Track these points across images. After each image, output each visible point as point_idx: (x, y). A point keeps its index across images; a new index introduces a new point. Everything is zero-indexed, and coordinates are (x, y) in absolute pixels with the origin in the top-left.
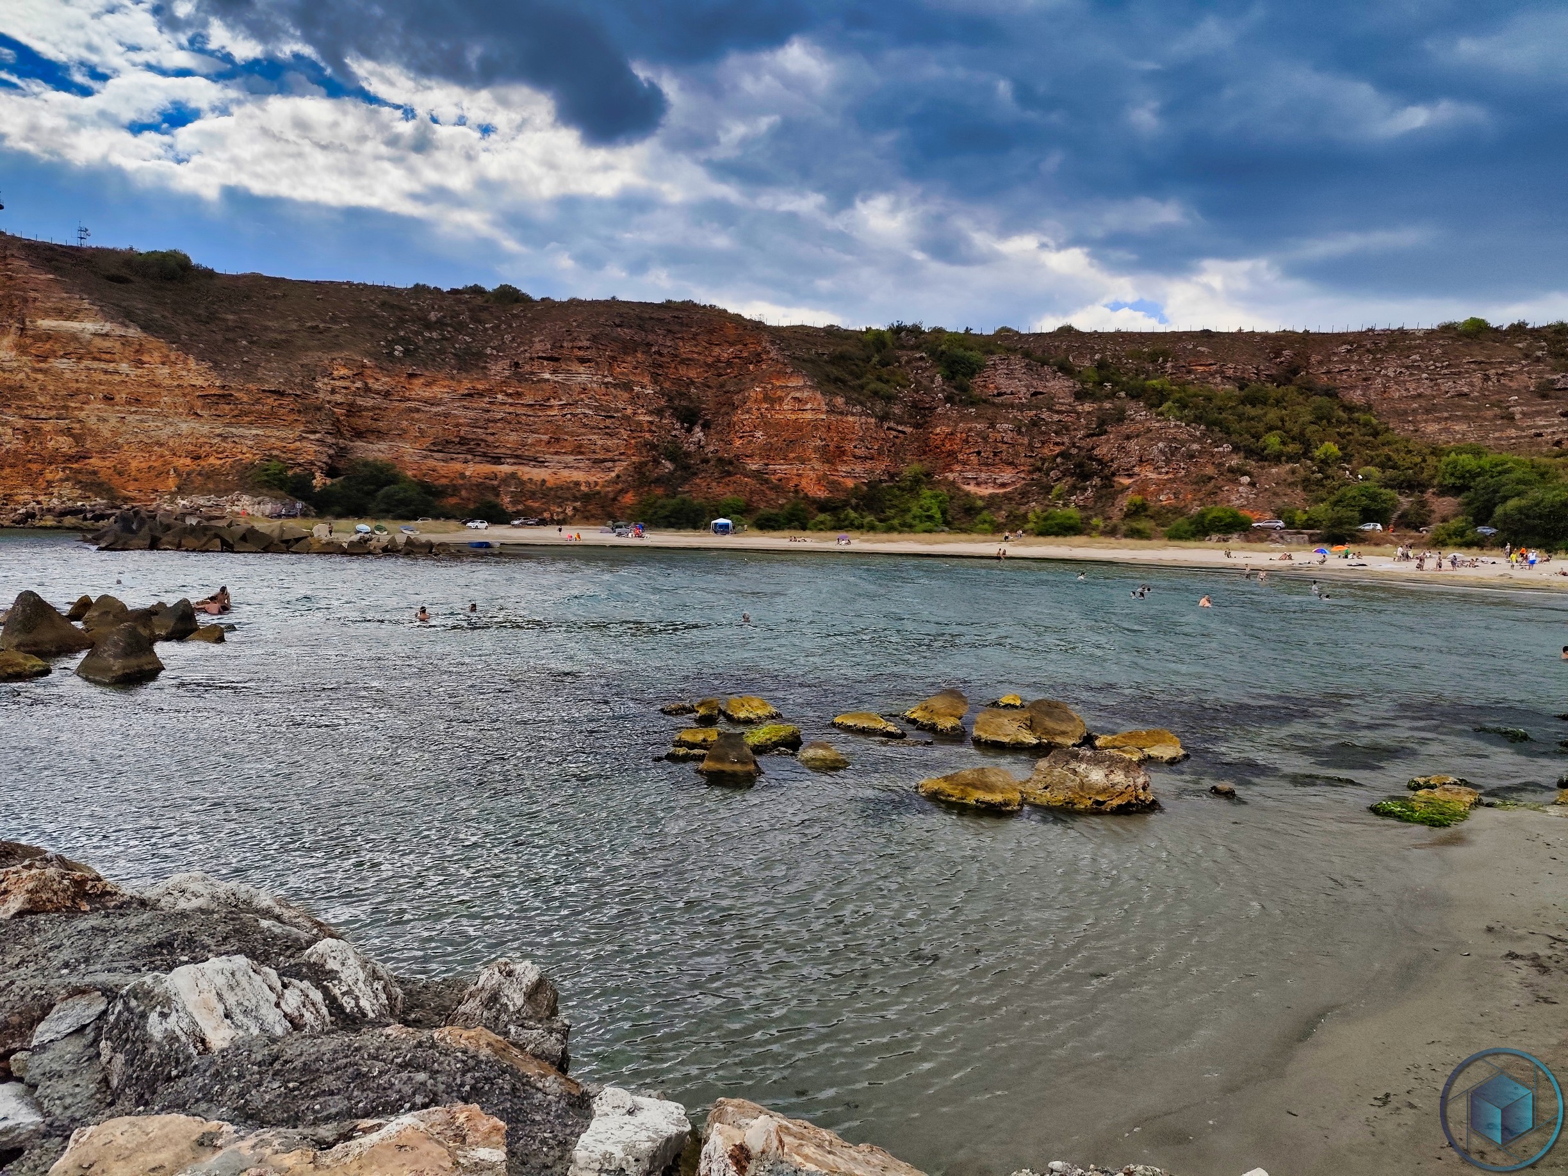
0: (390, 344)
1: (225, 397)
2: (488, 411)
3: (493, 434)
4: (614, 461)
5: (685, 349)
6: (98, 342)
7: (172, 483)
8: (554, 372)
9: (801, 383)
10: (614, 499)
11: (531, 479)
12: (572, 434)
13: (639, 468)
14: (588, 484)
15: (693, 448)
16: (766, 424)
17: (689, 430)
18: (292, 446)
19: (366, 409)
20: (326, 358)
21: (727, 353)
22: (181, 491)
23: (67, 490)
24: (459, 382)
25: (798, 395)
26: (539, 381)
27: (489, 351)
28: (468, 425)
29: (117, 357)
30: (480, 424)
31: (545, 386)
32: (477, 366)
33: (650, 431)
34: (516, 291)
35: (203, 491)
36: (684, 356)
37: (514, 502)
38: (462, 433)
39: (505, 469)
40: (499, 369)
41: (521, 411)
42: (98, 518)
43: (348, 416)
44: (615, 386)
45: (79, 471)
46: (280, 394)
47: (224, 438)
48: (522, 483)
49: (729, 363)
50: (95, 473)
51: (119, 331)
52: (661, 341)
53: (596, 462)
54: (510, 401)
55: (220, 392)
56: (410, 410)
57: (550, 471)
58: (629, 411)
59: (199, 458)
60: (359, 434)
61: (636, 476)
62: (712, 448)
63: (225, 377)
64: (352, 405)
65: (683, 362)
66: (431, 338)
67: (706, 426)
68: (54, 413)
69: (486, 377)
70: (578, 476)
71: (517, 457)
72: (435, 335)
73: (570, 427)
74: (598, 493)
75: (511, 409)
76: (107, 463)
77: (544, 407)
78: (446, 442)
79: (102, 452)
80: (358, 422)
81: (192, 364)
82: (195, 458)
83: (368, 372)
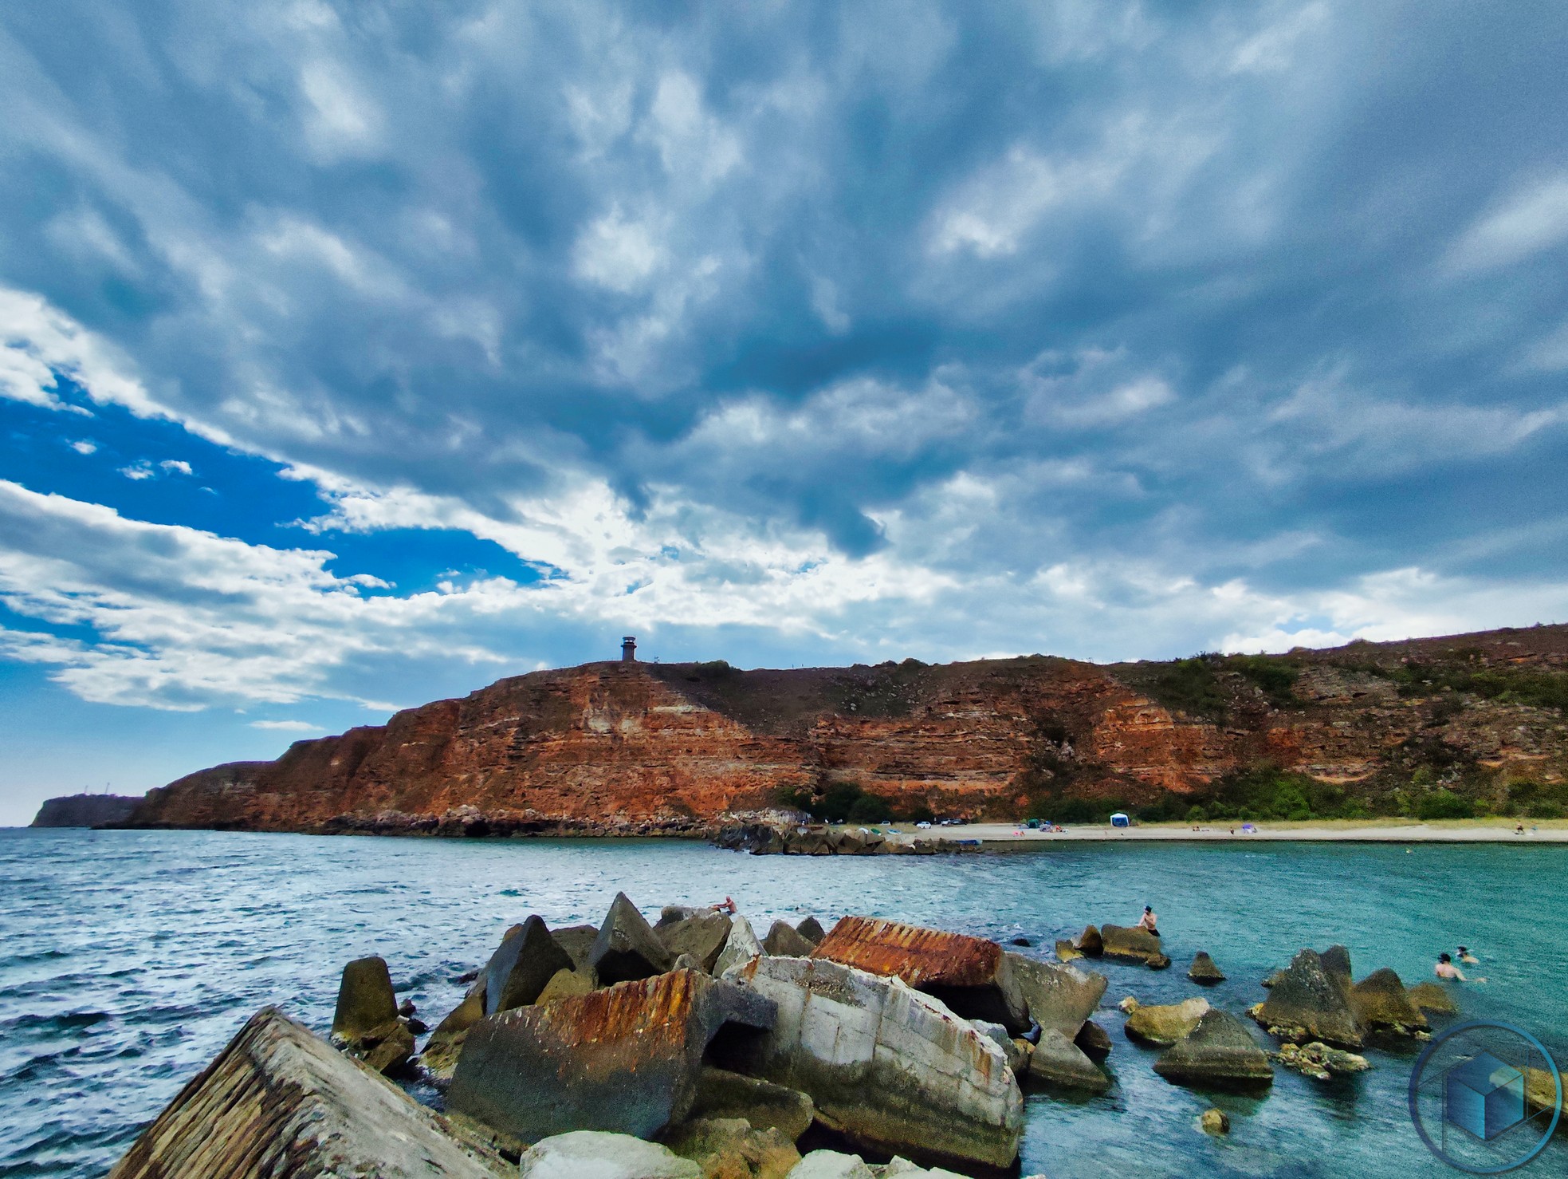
0: (848, 703)
2: (914, 742)
3: (917, 758)
4: (1006, 773)
6: (685, 717)
7: (725, 804)
8: (956, 711)
9: (1146, 703)
10: (1012, 802)
11: (947, 789)
12: (973, 754)
13: (1026, 777)
14: (990, 791)
15: (1065, 759)
16: (1124, 737)
17: (1059, 746)
18: (795, 775)
19: (837, 746)
20: (812, 715)
21: (1075, 687)
22: (732, 808)
23: (666, 811)
24: (894, 723)
25: (1146, 712)
26: (946, 719)
27: (909, 701)
28: (901, 753)
29: (694, 725)
30: (909, 752)
31: (952, 722)
32: (903, 712)
33: (1029, 748)
34: (916, 662)
35: (747, 809)
36: (1045, 692)
37: (939, 807)
38: (897, 759)
39: (928, 783)
40: (919, 713)
41: (935, 740)
42: (685, 828)
43: (826, 752)
44: (1000, 718)
45: (672, 798)
46: (788, 740)
47: (754, 772)
48: (941, 793)
49: (1078, 694)
50: (680, 799)
51: (696, 710)
52: (1026, 682)
53: (993, 774)
54: (928, 734)
55: (752, 742)
56: (863, 745)
57: (960, 782)
58: (1012, 735)
59: (740, 785)
60: (834, 764)
61: (1025, 783)
62: (1081, 758)
63: (755, 733)
64: (829, 744)
65: (1044, 696)
66: (871, 697)
67: (1072, 742)
68: (659, 762)
69: (911, 719)
70: (981, 785)
71: (935, 773)
72: (873, 695)
73: (972, 749)
74: (998, 797)
75: (929, 740)
76: (687, 792)
77: (951, 736)
78: (888, 766)
79: (685, 785)
80: (833, 755)
81: (736, 726)
82: (738, 786)
83: (837, 722)
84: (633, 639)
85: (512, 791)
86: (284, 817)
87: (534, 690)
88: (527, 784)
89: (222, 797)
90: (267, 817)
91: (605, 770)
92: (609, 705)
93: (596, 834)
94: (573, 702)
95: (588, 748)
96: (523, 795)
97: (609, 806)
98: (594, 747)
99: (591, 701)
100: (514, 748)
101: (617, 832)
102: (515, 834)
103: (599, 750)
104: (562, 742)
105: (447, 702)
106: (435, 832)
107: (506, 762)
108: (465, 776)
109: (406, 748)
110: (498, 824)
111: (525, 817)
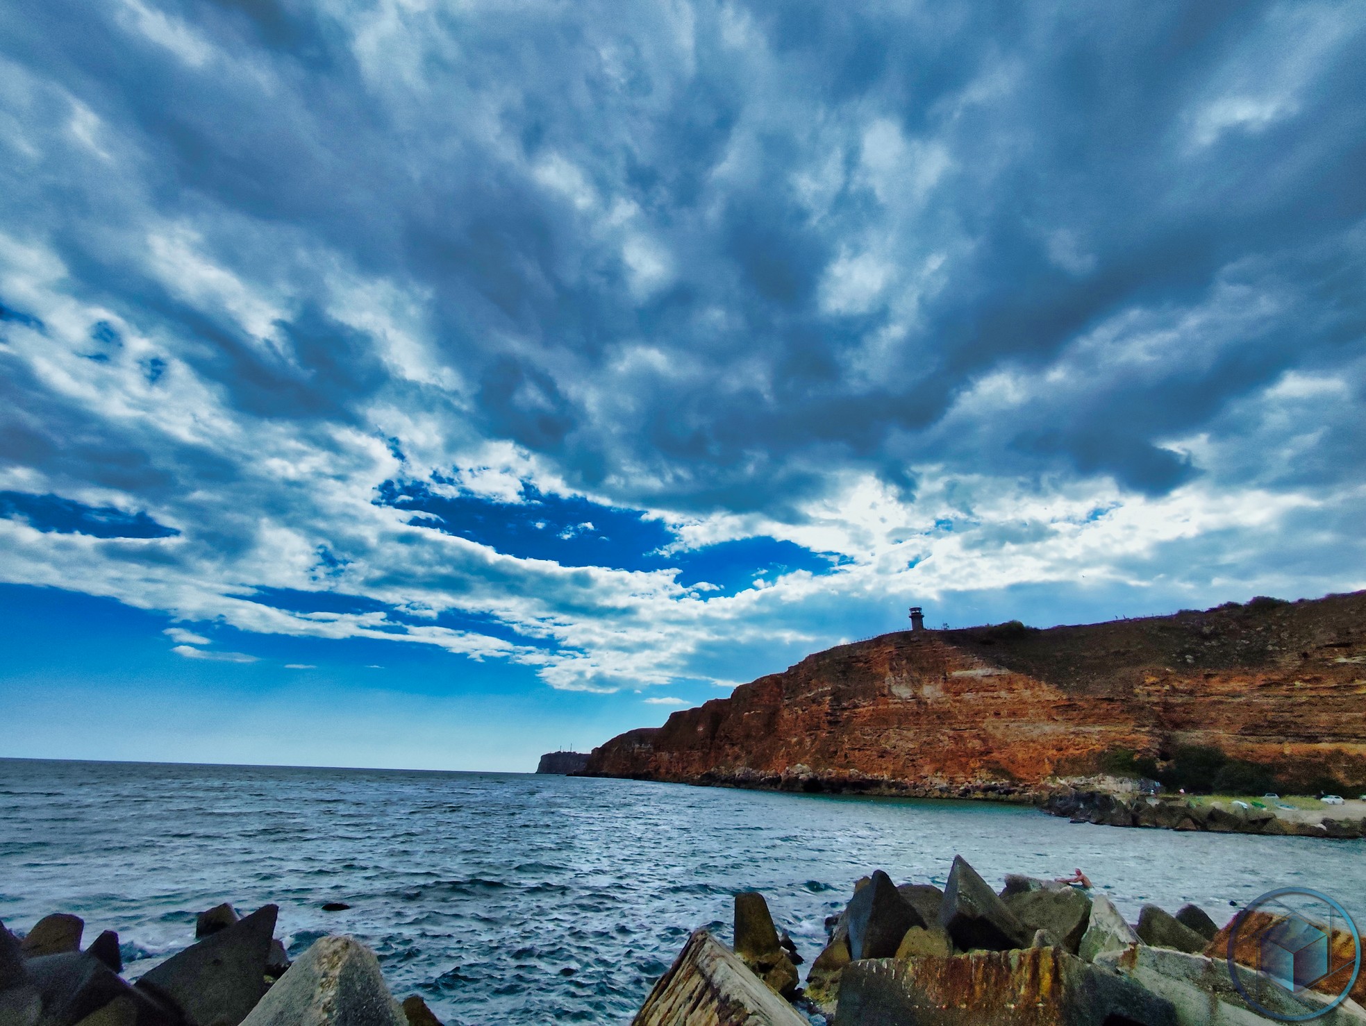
0: (1182, 654)
2: (1290, 697)
3: (1301, 716)
6: (985, 680)
7: (1048, 768)
8: (1349, 656)
18: (1129, 738)
19: (1178, 705)
20: (1136, 671)
22: (1057, 773)
23: (984, 774)
24: (1253, 675)
26: (1335, 665)
27: (1270, 648)
28: (1273, 710)
29: (998, 688)
30: (1286, 709)
31: (1345, 669)
32: (1264, 661)
35: (1074, 774)
37: (1352, 778)
38: (1269, 718)
39: (1325, 746)
40: (1289, 661)
41: (1323, 694)
42: (1008, 792)
43: (1165, 712)
45: (988, 762)
46: (1111, 700)
47: (1076, 734)
48: (1352, 759)
50: (997, 762)
51: (997, 672)
55: (1067, 703)
56: (1215, 703)
60: (1177, 725)
63: (1068, 693)
64: (1165, 703)
66: (1212, 646)
68: (968, 725)
69: (1279, 669)
71: (1334, 735)
72: (1214, 643)
75: (1314, 693)
76: (1004, 756)
78: (1256, 726)
79: (999, 748)
80: (1175, 715)
81: (1044, 686)
82: (1060, 750)
83: (1172, 677)
84: (920, 609)
85: (836, 752)
86: (673, 771)
87: (839, 663)
88: (847, 746)
89: (635, 755)
90: (663, 771)
91: (916, 733)
92: (908, 673)
93: (917, 794)
94: (874, 671)
95: (896, 713)
96: (846, 756)
97: (926, 768)
98: (901, 711)
99: (891, 670)
100: (831, 715)
101: (937, 793)
102: (845, 791)
103: (906, 715)
104: (871, 708)
105: (772, 677)
106: (779, 787)
107: (826, 726)
108: (795, 739)
109: (748, 716)
110: (829, 781)
111: (850, 776)
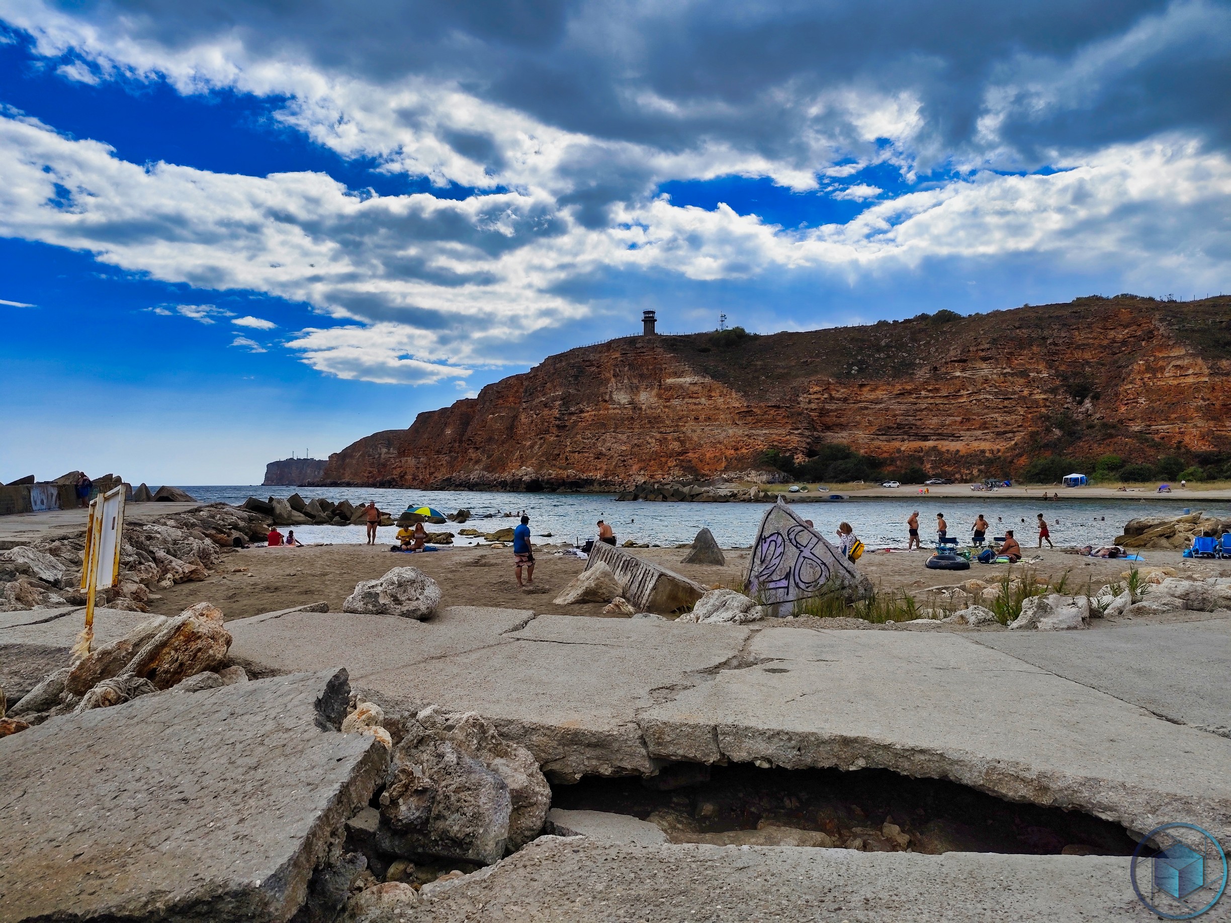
0: (850, 367)
1: (749, 413)
2: (916, 404)
3: (921, 420)
4: (1014, 432)
5: (1080, 337)
6: (692, 388)
7: (722, 465)
8: (963, 370)
9: (1183, 352)
10: (1011, 462)
11: (948, 450)
12: (978, 415)
13: (1033, 435)
14: (992, 451)
15: (1081, 417)
16: (1148, 391)
17: (1080, 403)
18: (784, 439)
19: (832, 411)
20: (806, 381)
21: (1121, 334)
23: (677, 472)
24: (893, 386)
25: (1179, 363)
26: (951, 378)
27: (917, 361)
28: (902, 415)
29: (700, 395)
30: (910, 413)
31: (957, 382)
32: (907, 373)
33: (1045, 406)
36: (1080, 342)
37: (933, 467)
38: (898, 421)
39: (930, 444)
40: (922, 374)
41: (938, 401)
43: (819, 417)
44: (1012, 375)
45: (682, 461)
46: (778, 407)
47: (749, 436)
48: (941, 453)
50: (690, 461)
51: (701, 380)
52: (1057, 334)
54: (931, 395)
55: (746, 410)
56: (862, 409)
57: (964, 443)
58: (1026, 393)
59: (736, 449)
60: (828, 428)
61: (1031, 443)
62: (1098, 416)
63: (749, 401)
64: (822, 409)
65: (1078, 347)
66: (879, 358)
67: (1096, 398)
68: (672, 429)
69: (912, 380)
70: (985, 446)
72: (882, 355)
73: (976, 409)
74: (1000, 458)
75: (932, 401)
76: (696, 455)
77: (956, 397)
78: (888, 428)
79: (693, 449)
80: (828, 419)
81: (734, 395)
83: (832, 387)
84: (653, 313)
85: (559, 455)
86: (421, 477)
87: (573, 367)
88: (568, 449)
90: (409, 477)
91: (628, 436)
92: (629, 379)
94: (602, 377)
95: (614, 418)
96: (566, 459)
97: (634, 467)
98: (618, 416)
99: (615, 376)
100: (559, 419)
101: (634, 489)
103: (623, 420)
104: (594, 413)
107: (554, 430)
108: (529, 443)
109: (492, 419)
110: (548, 482)
111: (568, 476)
